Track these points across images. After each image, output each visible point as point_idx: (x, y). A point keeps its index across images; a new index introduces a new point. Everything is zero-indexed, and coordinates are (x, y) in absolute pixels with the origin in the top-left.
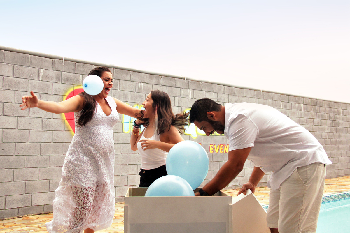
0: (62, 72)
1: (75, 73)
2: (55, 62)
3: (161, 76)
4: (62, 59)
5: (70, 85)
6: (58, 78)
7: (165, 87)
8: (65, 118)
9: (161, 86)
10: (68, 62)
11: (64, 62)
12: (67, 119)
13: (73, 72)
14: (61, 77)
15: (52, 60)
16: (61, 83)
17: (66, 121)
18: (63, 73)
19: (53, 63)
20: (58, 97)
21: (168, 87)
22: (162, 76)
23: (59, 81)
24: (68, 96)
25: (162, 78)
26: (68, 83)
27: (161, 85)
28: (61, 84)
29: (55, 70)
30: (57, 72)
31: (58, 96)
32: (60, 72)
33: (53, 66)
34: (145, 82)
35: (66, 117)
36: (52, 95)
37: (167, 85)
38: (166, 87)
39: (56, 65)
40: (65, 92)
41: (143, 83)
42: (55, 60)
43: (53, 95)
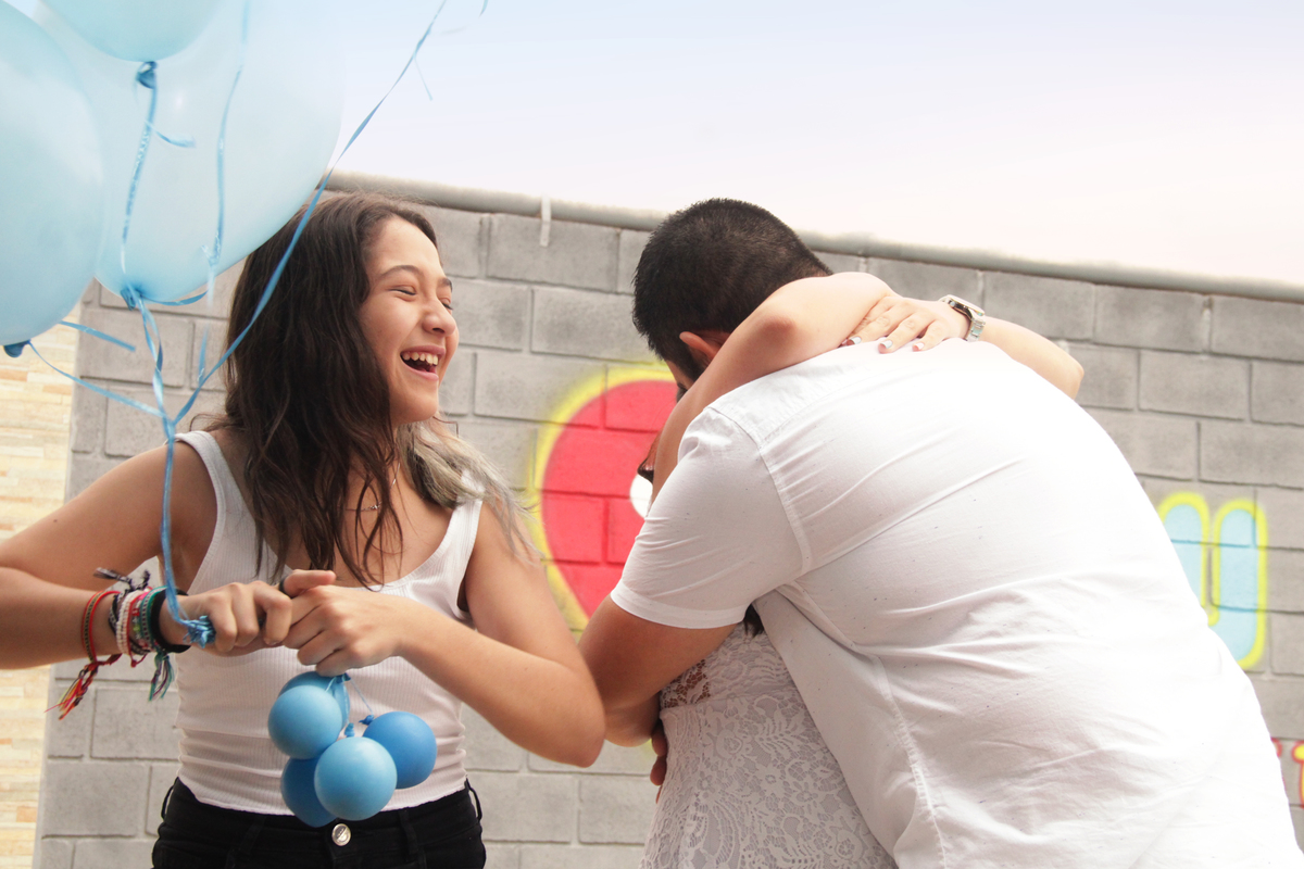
0: (536, 287)
1: (617, 293)
2: (495, 232)
3: (1204, 292)
4: (535, 213)
5: (581, 362)
6: (511, 321)
7: (1236, 369)
8: (548, 555)
9: (1204, 358)
10: (571, 226)
11: (546, 229)
12: (558, 561)
13: (604, 285)
14: (526, 319)
15: (475, 217)
16: (526, 349)
17: (554, 574)
18: (541, 291)
19: (484, 238)
20: (510, 430)
21: (1256, 364)
22: (1217, 299)
23: (518, 339)
24: (570, 425)
25: (1217, 308)
26: (572, 348)
27: (1205, 352)
28: (525, 355)
29: (494, 278)
30: (508, 285)
31: (509, 423)
32: (524, 287)
33: (484, 254)
34: (1088, 334)
35: (553, 547)
36: (470, 419)
37: (1256, 351)
38: (1244, 363)
39: (503, 250)
40: (554, 399)
41: (1069, 340)
42: (497, 218)
43: (479, 420)
